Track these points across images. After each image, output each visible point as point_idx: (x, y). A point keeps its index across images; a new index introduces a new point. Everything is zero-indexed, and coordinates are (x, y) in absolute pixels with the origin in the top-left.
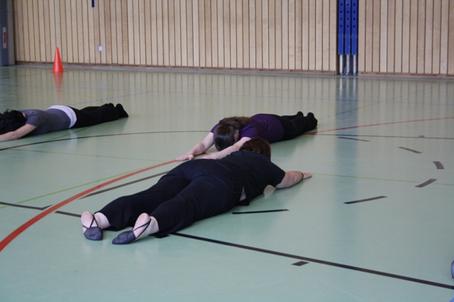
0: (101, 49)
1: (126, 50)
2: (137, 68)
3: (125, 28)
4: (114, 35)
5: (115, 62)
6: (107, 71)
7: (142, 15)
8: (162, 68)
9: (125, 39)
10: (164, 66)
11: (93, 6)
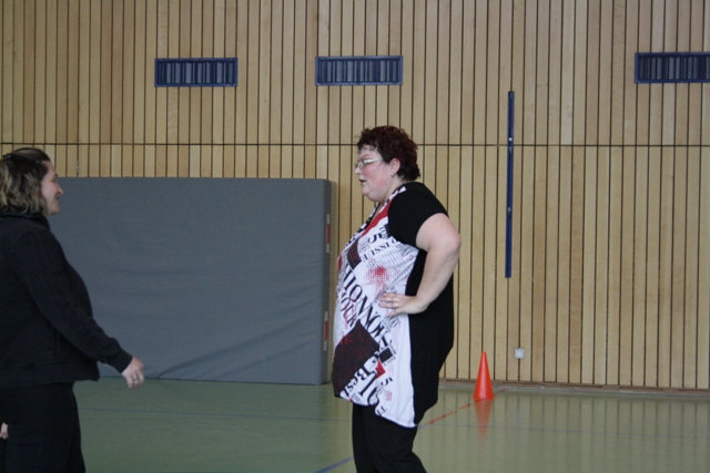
0: (519, 354)
1: (575, 356)
2: (600, 390)
3: (576, 318)
4: (551, 330)
5: (550, 377)
6: (531, 395)
7: (614, 294)
8: (655, 392)
9: (575, 337)
10: (658, 388)
11: (508, 274)
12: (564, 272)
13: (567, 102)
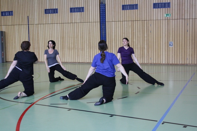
1: (39, 57)
3: (39, 51)
12: (37, 44)
13: (36, 17)
